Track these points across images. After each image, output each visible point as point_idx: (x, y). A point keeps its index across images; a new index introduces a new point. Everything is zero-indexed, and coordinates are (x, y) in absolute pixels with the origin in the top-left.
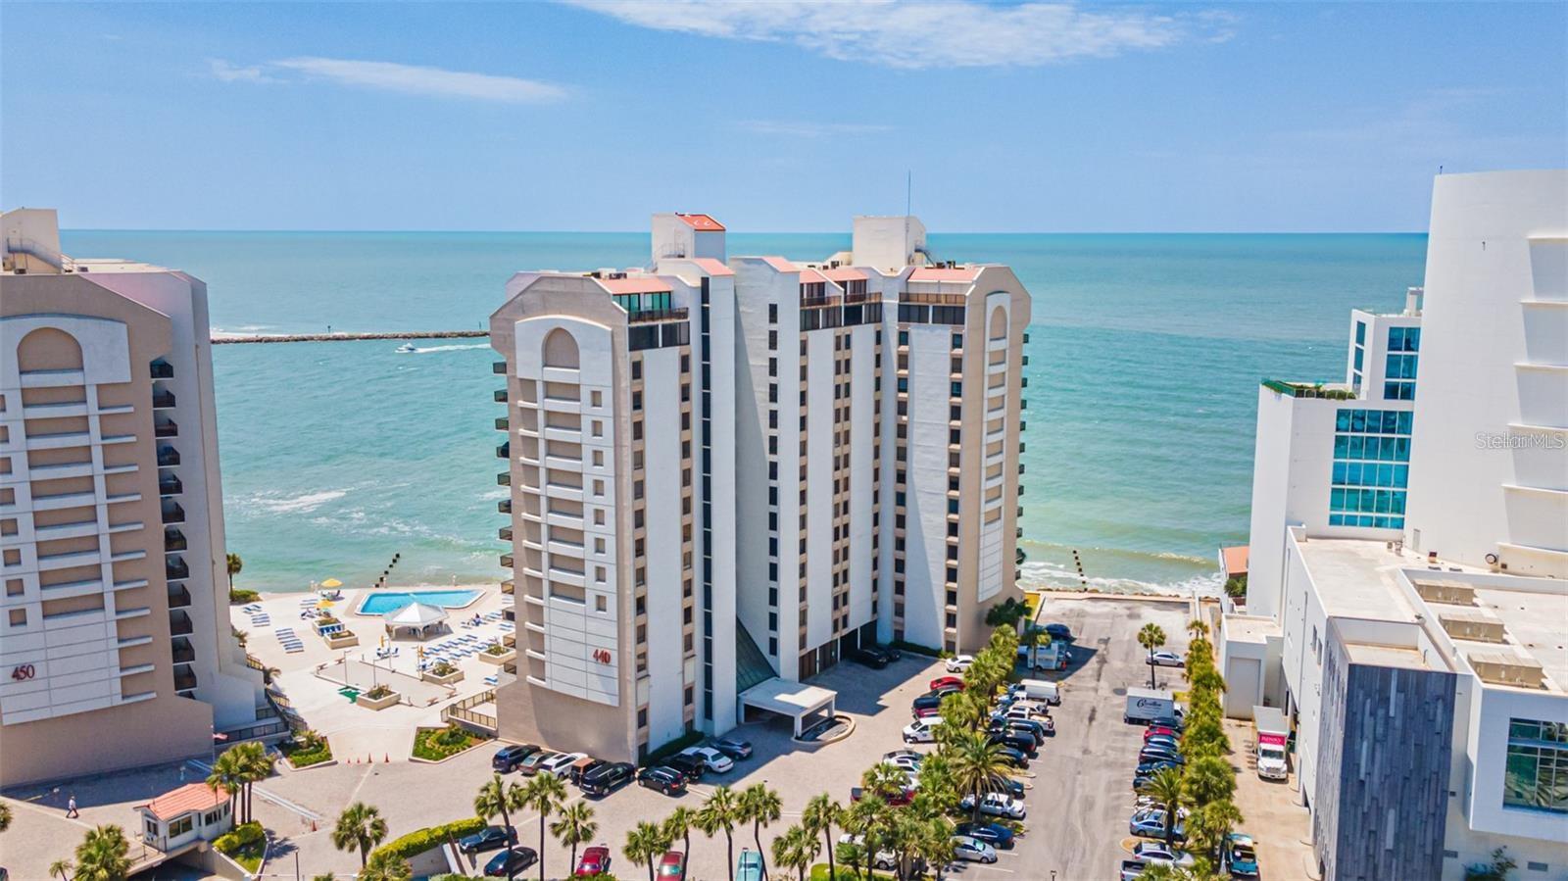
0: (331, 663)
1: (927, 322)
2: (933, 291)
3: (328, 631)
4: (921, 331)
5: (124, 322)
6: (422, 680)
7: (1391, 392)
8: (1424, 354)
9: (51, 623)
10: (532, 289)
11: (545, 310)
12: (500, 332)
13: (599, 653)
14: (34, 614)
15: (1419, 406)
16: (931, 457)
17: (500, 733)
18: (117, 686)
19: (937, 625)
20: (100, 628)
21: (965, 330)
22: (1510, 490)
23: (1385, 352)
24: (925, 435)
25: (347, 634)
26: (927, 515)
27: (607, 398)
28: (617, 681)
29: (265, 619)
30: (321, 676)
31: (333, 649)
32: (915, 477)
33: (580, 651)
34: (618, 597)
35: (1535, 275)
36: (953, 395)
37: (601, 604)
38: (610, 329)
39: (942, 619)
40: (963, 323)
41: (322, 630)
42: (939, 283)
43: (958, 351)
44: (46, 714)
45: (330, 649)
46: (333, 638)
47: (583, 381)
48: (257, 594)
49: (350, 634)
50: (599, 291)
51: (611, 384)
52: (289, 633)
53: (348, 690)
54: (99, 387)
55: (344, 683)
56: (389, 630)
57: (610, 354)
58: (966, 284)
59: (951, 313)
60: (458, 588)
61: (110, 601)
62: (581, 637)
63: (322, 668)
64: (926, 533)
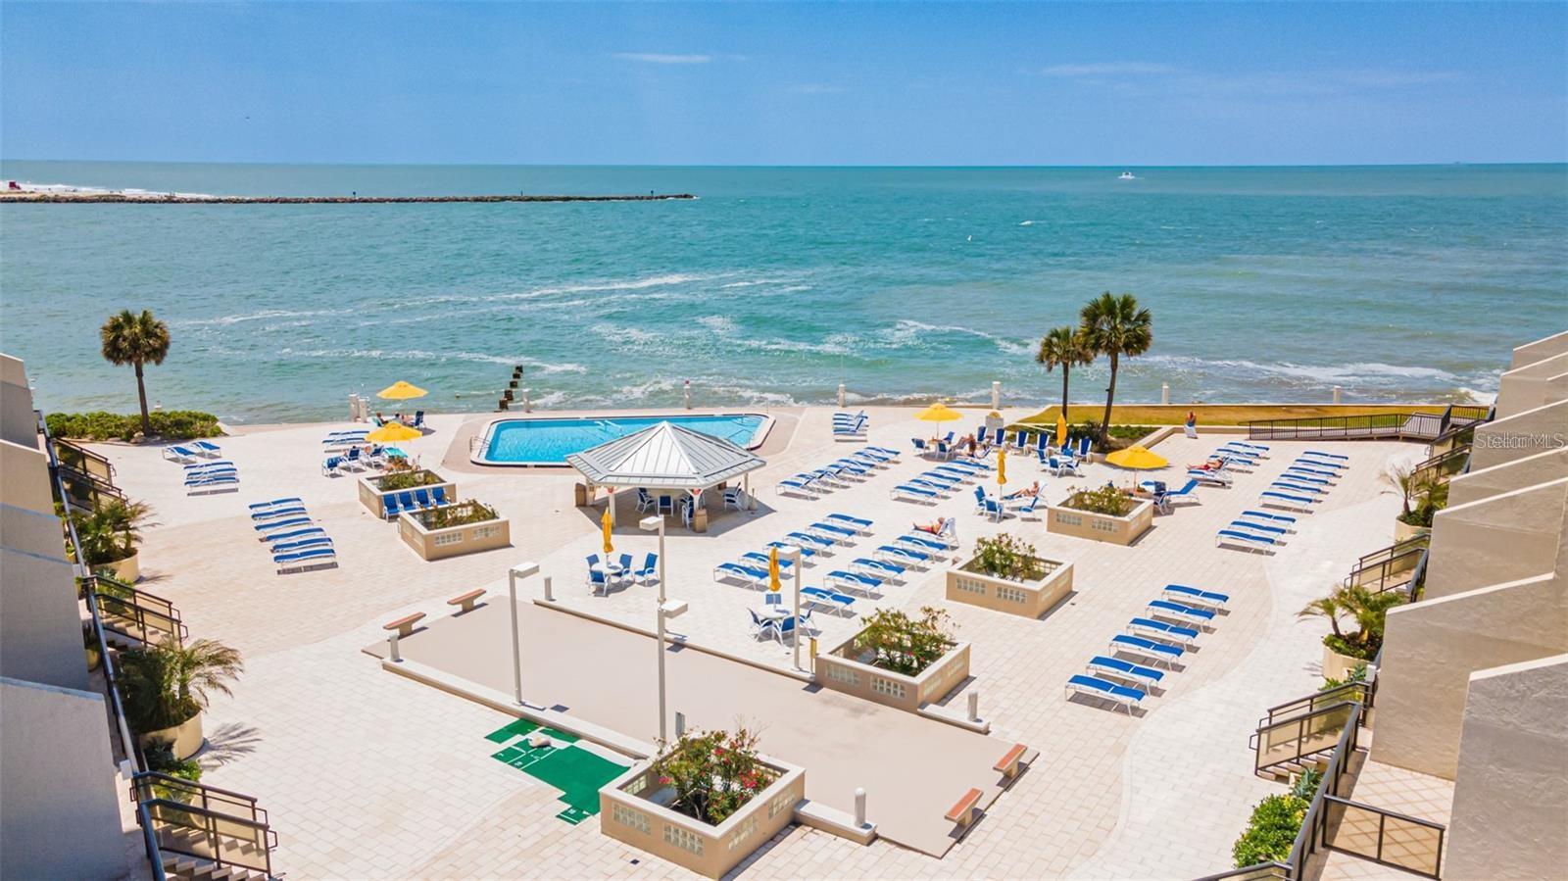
0: (437, 611)
3: (408, 504)
6: (814, 686)
25: (468, 512)
29: (226, 476)
30: (406, 665)
31: (431, 560)
41: (389, 502)
45: (423, 561)
46: (428, 525)
48: (215, 420)
49: (480, 512)
52: (291, 512)
53: (536, 737)
55: (510, 701)
56: (583, 500)
60: (696, 412)
63: (406, 630)
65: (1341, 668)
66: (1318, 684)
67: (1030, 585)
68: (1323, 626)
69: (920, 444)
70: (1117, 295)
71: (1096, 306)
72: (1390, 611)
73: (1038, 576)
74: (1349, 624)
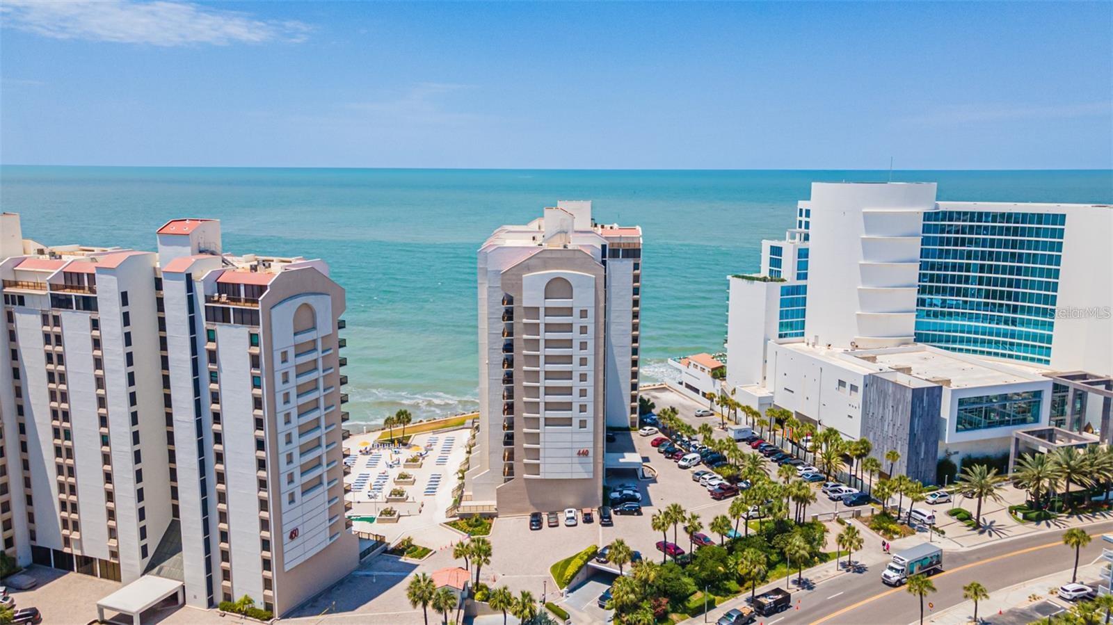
1: (619, 257)
2: (617, 241)
4: (616, 262)
5: (331, 295)
7: (799, 277)
8: (811, 260)
9: (306, 497)
10: (538, 256)
11: (546, 268)
12: (509, 282)
13: (581, 452)
15: (810, 283)
16: (622, 328)
17: (499, 513)
18: (327, 533)
19: (625, 412)
21: (641, 261)
22: (858, 315)
23: (797, 260)
24: (618, 317)
26: (620, 359)
27: (591, 313)
28: (592, 465)
32: (612, 339)
33: (568, 453)
34: (594, 419)
35: (865, 226)
36: (634, 294)
37: (583, 424)
38: (594, 276)
39: (628, 410)
40: (640, 257)
42: (620, 237)
43: (637, 272)
47: (575, 305)
50: (587, 256)
51: (593, 305)
54: (322, 338)
57: (594, 290)
58: (638, 237)
59: (632, 253)
61: (325, 478)
62: (569, 445)
64: (619, 367)
65: (460, 482)
66: (457, 485)
67: (409, 480)
68: (457, 476)
69: (361, 451)
70: (403, 410)
71: (399, 413)
72: (465, 473)
73: (411, 478)
74: (461, 475)
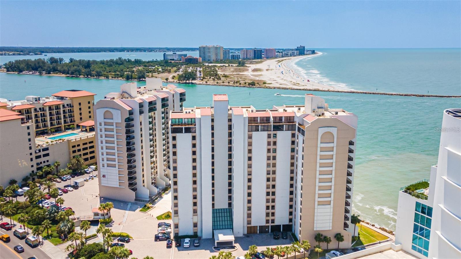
5: (120, 110)
9: (108, 168)
14: (106, 165)
18: (118, 184)
20: (115, 170)
21: (305, 139)
44: (107, 185)
54: (116, 123)
58: (308, 123)
61: (117, 166)
